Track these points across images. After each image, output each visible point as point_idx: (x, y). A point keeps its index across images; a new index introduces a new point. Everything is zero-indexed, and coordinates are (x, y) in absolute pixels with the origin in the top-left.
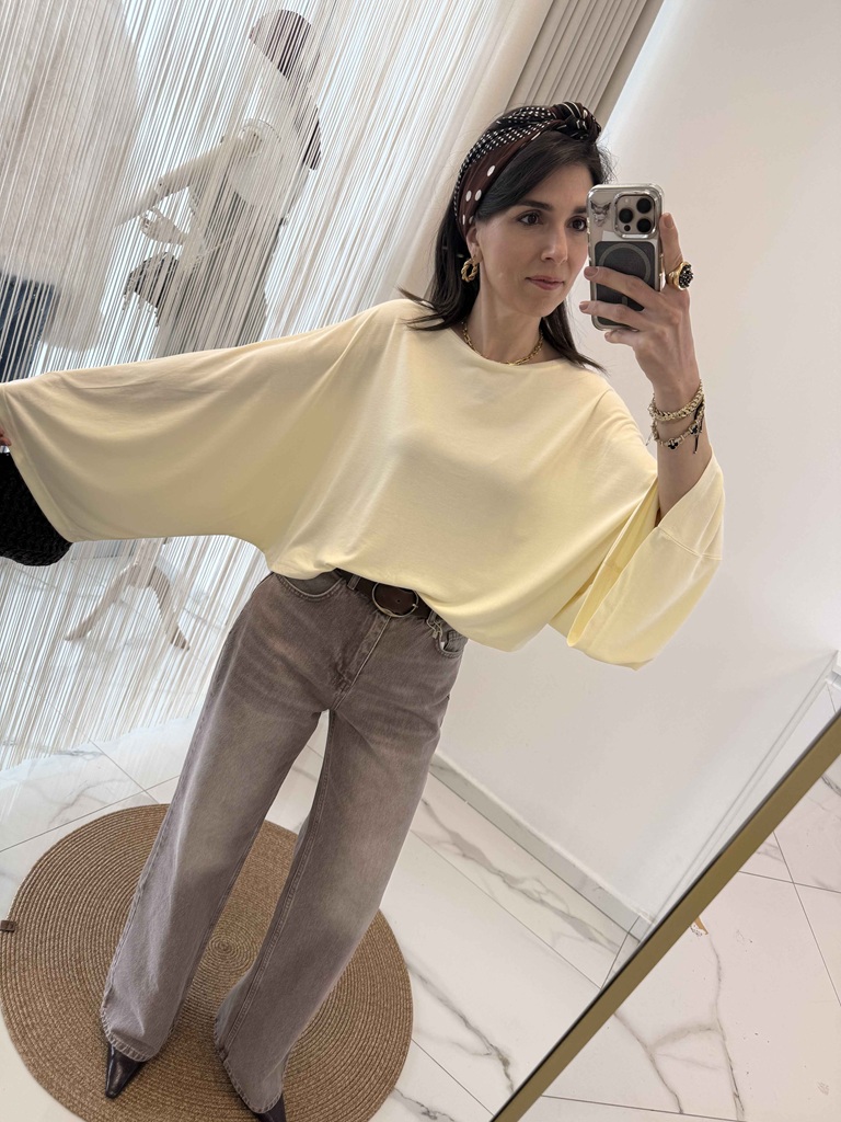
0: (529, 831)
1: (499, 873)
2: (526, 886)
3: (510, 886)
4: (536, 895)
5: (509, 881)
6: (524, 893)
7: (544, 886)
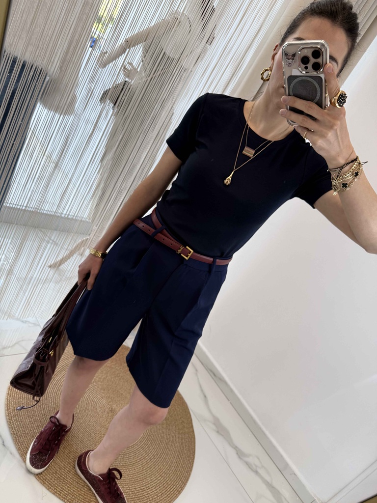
0: (260, 428)
1: (236, 448)
2: (250, 460)
3: (239, 457)
4: (254, 467)
5: (240, 454)
6: (247, 463)
7: (261, 463)
